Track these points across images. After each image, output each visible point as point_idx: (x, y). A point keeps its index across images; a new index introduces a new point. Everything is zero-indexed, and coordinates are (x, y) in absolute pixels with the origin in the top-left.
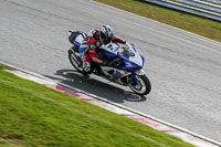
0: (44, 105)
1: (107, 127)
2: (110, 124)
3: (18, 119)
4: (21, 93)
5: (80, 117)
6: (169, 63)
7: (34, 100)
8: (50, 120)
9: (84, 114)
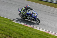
0: (22, 29)
1: (38, 34)
2: (39, 33)
3: (15, 33)
4: (16, 27)
5: (31, 32)
6: (53, 17)
7: (19, 28)
8: (24, 33)
9: (32, 31)
